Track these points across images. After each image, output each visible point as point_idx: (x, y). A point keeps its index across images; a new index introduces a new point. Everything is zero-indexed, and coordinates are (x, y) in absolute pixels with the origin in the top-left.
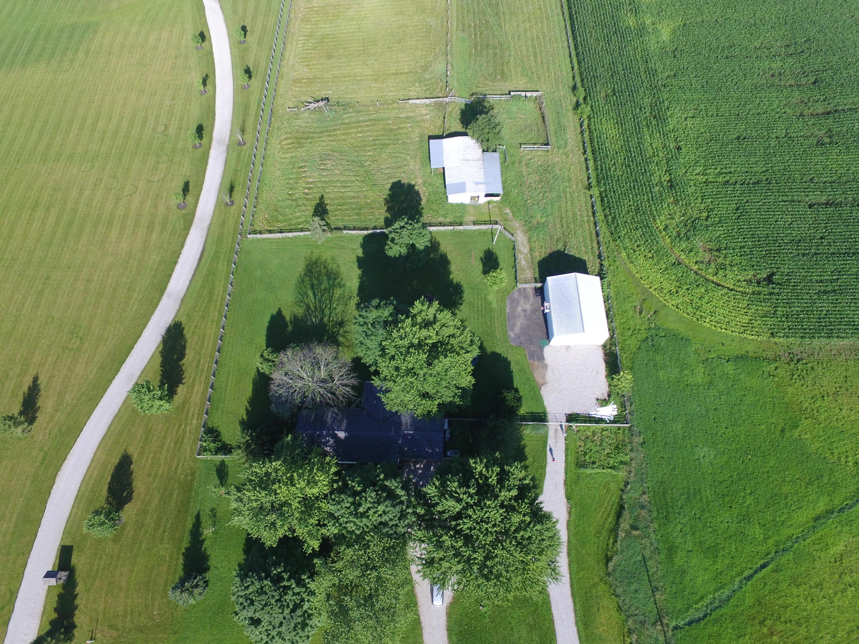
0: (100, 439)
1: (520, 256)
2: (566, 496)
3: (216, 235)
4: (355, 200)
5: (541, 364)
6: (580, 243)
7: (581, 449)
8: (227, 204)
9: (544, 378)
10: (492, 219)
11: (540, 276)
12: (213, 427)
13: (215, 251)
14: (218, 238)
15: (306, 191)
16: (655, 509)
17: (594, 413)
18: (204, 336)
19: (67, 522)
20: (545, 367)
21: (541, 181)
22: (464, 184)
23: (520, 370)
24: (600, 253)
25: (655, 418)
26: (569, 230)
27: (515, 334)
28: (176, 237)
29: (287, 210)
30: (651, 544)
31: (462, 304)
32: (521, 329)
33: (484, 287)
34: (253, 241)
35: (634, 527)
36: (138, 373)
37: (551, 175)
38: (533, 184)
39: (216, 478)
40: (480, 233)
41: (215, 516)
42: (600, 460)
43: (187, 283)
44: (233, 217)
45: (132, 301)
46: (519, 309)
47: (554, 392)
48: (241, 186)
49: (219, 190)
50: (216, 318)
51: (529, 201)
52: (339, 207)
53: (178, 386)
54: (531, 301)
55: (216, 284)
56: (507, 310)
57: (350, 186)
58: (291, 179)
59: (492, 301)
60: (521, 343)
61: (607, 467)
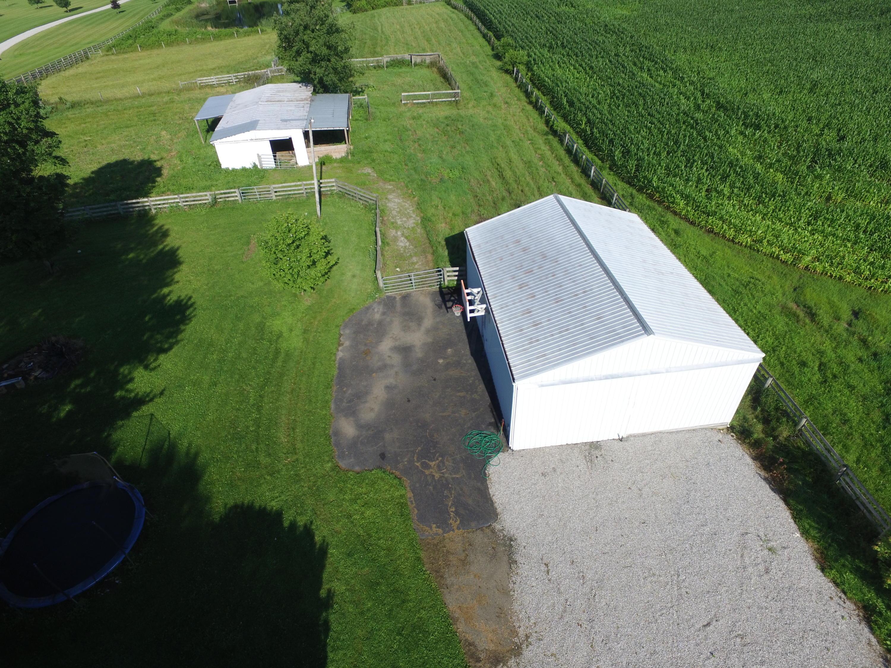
5: (479, 538)
9: (500, 614)
22: (255, 122)
27: (360, 427)
32: (389, 404)
46: (386, 346)
54: (428, 322)
56: (340, 355)
59: (285, 329)
60: (383, 456)
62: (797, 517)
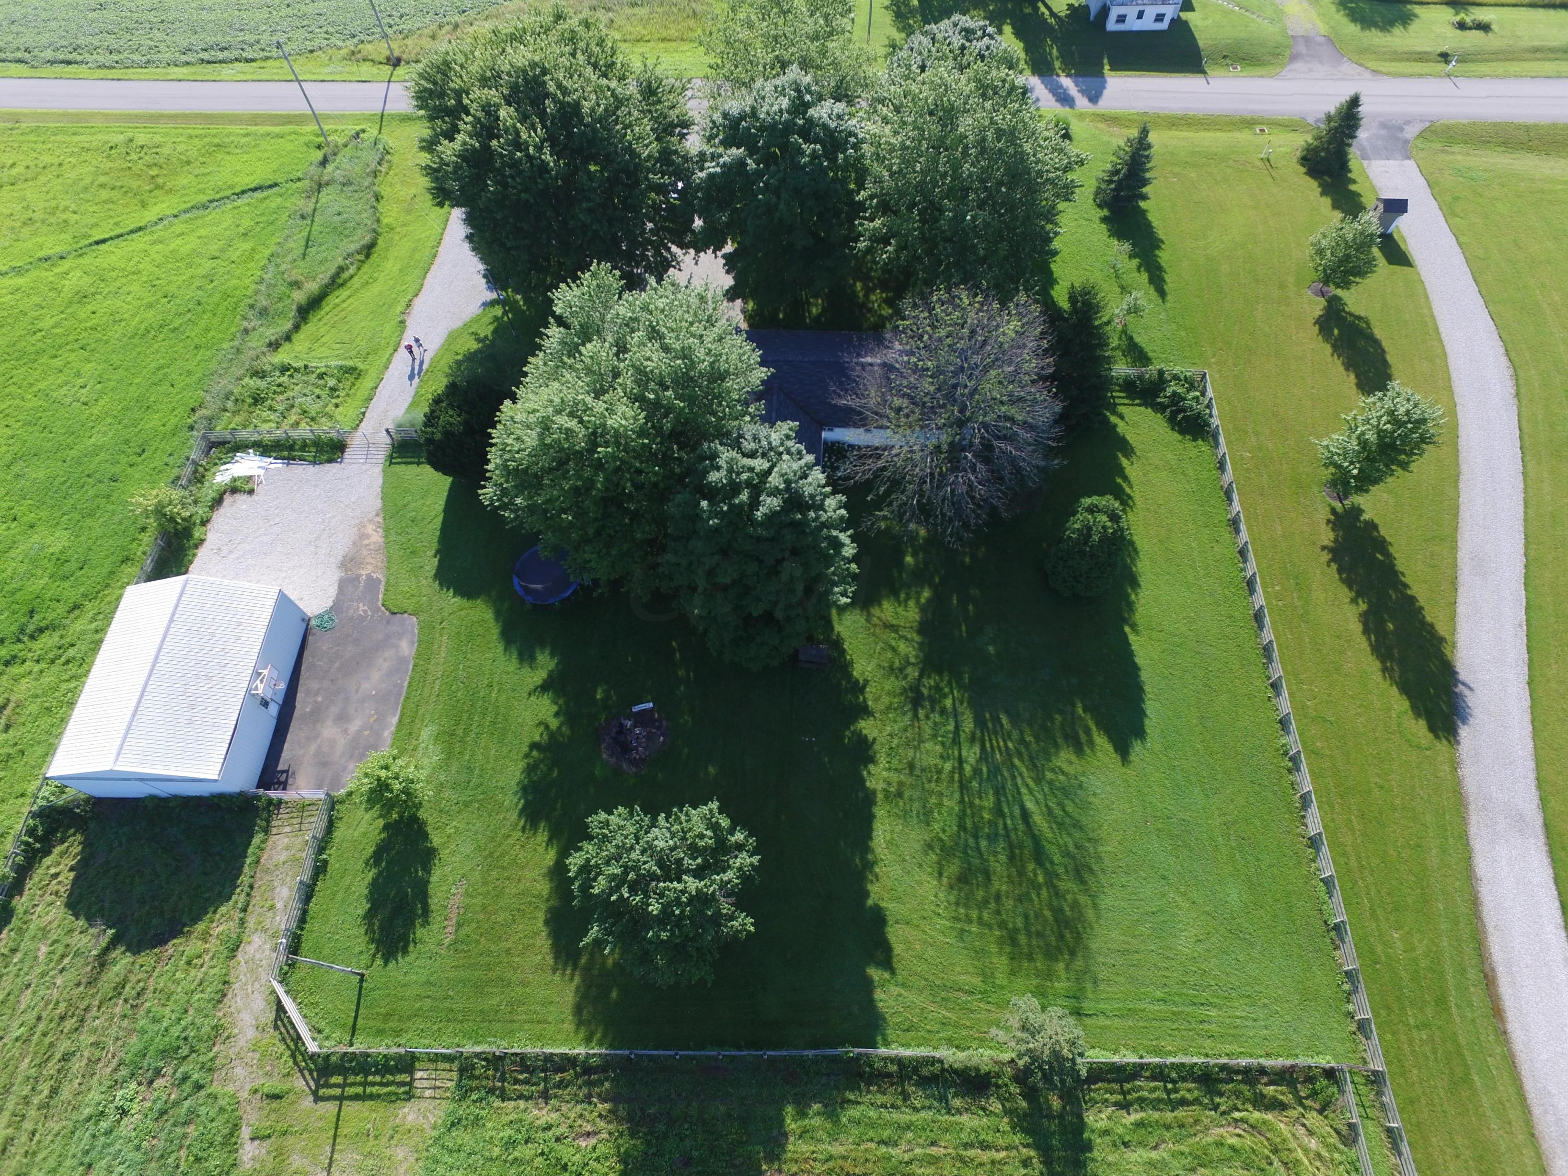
1: (284, 918)
2: (405, 327)
3: (1485, 1101)
6: (43, 974)
7: (334, 401)
9: (363, 536)
10: (332, 1108)
11: (251, 837)
12: (1194, 439)
16: (239, 309)
17: (272, 466)
18: (1327, 674)
20: (346, 563)
23: (413, 552)
25: (140, 455)
27: (397, 647)
30: (278, 266)
31: (534, 746)
32: (371, 664)
35: (296, 285)
39: (1143, 344)
42: (307, 382)
46: (356, 725)
47: (347, 506)
50: (1315, 729)
53: (1335, 541)
54: (313, 748)
56: (395, 720)
59: (431, 747)
60: (388, 622)
61: (297, 370)
62: (191, 562)
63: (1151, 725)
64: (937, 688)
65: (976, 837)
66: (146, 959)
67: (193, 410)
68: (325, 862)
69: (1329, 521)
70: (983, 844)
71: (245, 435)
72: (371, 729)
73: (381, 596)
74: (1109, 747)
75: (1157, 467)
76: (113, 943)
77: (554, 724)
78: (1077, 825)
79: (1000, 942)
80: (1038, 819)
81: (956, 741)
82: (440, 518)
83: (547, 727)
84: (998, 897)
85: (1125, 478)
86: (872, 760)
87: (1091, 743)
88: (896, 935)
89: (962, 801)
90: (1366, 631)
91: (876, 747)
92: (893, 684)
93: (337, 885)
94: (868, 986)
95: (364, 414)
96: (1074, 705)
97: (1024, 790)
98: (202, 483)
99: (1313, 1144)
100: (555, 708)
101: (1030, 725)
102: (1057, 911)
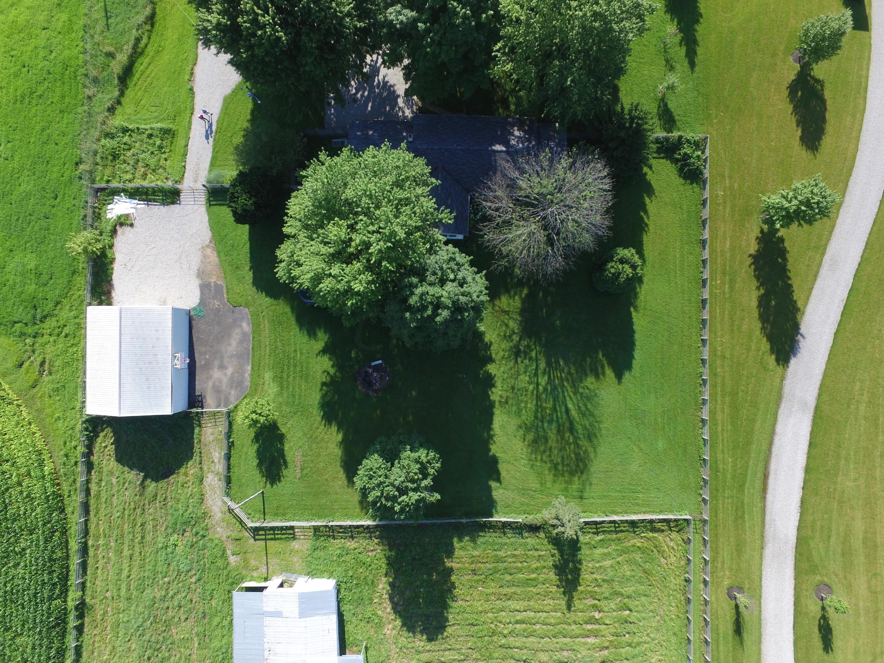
0: (855, 171)
1: (220, 467)
2: (193, 94)
3: (747, 524)
4: (505, 590)
5: (206, 279)
6: (118, 491)
7: (164, 156)
8: (740, 589)
9: (205, 256)
10: (262, 543)
11: (193, 429)
12: (692, 183)
13: (743, 491)
14: (743, 517)
15: (597, 615)
16: (79, 78)
17: (139, 206)
18: (732, 331)
19: (869, 59)
20: (200, 274)
21: (168, 624)
22: (302, 614)
23: (237, 268)
24: (89, 472)
25: (56, 199)
26: (132, 518)
27: (241, 326)
28: (819, 524)
29: (628, 573)
30: (92, 37)
31: (323, 384)
32: (230, 336)
33: (284, 408)
34: (680, 509)
35: (111, 55)
36: (824, 271)
37: (147, 637)
38: (183, 618)
39: (673, 110)
40: (284, 515)
41: (667, 61)
42: (142, 141)
43: (779, 428)
44: (723, 563)
45: (865, 398)
46: (230, 371)
47: (192, 236)
48: (721, 631)
49: (760, 624)
50: (718, 362)
51: (193, 580)
52: (533, 576)
53: (758, 251)
54: (210, 384)
55: (730, 427)
56: (249, 368)
57: (517, 622)
58: (630, 645)
59: (271, 384)
60: (233, 312)
61: (132, 131)
62: (112, 274)
63: (636, 363)
64: (528, 346)
65: (542, 422)
66: (162, 484)
67: (77, 164)
68: (233, 442)
69: (757, 238)
70: (546, 425)
71: (115, 184)
72: (238, 373)
73: (225, 295)
74: (612, 375)
75: (666, 204)
76: (145, 478)
77: (332, 371)
78: (592, 415)
79: (550, 470)
80: (574, 413)
81: (536, 375)
82: (248, 245)
83: (328, 373)
84: (550, 449)
85: (646, 212)
86: (493, 386)
87: (604, 374)
88: (502, 467)
89: (537, 405)
90: (759, 306)
91: (496, 379)
92: (505, 345)
93: (241, 452)
94: (489, 489)
95: (184, 167)
96: (597, 353)
97: (568, 399)
98: (100, 219)
99: (672, 544)
100: (332, 363)
101: (574, 364)
102: (577, 455)
